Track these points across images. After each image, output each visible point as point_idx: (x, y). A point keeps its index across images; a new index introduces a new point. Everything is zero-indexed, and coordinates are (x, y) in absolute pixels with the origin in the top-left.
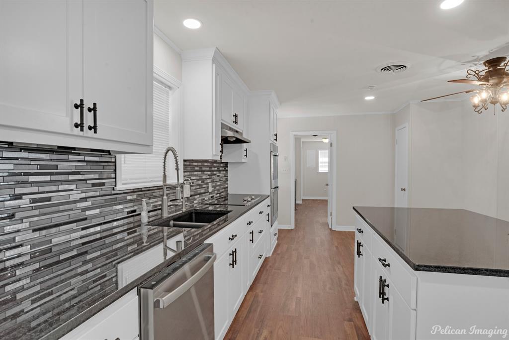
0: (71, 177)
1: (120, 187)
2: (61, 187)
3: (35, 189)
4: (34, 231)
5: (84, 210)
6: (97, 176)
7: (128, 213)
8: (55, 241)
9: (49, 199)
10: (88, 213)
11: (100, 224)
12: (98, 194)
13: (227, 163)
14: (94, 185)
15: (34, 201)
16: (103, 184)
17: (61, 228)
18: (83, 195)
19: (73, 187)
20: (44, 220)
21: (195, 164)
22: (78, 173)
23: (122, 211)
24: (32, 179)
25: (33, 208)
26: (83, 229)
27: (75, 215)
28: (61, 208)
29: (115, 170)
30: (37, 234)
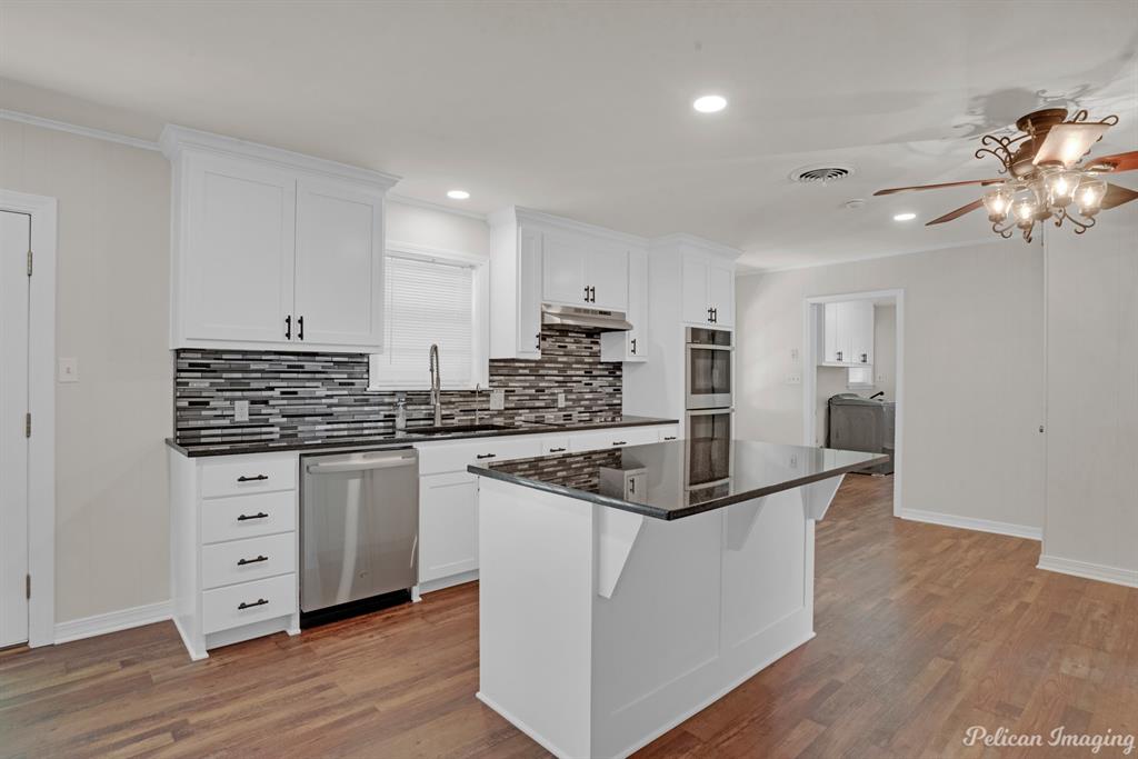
0: (317, 376)
1: (373, 387)
2: (307, 384)
3: (285, 384)
4: (283, 416)
5: (330, 406)
6: (345, 376)
7: (386, 416)
8: (300, 428)
9: (295, 393)
10: (334, 409)
11: (348, 423)
12: (346, 392)
13: (621, 363)
14: (340, 384)
15: (283, 393)
16: (353, 384)
17: (307, 419)
18: (330, 393)
19: (319, 384)
20: (292, 410)
21: (517, 364)
22: (323, 372)
23: (377, 413)
24: (282, 375)
25: (283, 399)
26: (328, 423)
27: (321, 409)
28: (307, 401)
29: (368, 371)
30: (285, 419)
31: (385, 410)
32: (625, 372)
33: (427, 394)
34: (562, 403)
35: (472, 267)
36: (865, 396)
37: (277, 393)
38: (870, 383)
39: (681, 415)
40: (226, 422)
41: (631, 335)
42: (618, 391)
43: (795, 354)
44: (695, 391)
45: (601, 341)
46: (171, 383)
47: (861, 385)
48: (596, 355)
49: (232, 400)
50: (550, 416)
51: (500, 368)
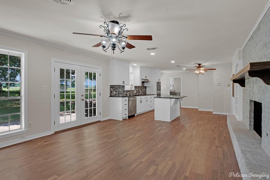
31: (126, 93)
32: (147, 88)
33: (130, 91)
34: (141, 92)
35: (132, 73)
36: (173, 91)
37: (117, 91)
38: (173, 89)
39: (156, 94)
40: (113, 94)
41: (150, 83)
42: (146, 90)
43: (167, 85)
44: (158, 90)
45: (144, 83)
46: (110, 89)
47: (172, 90)
48: (144, 85)
49: (114, 91)
50: (140, 94)
51: (136, 87)
